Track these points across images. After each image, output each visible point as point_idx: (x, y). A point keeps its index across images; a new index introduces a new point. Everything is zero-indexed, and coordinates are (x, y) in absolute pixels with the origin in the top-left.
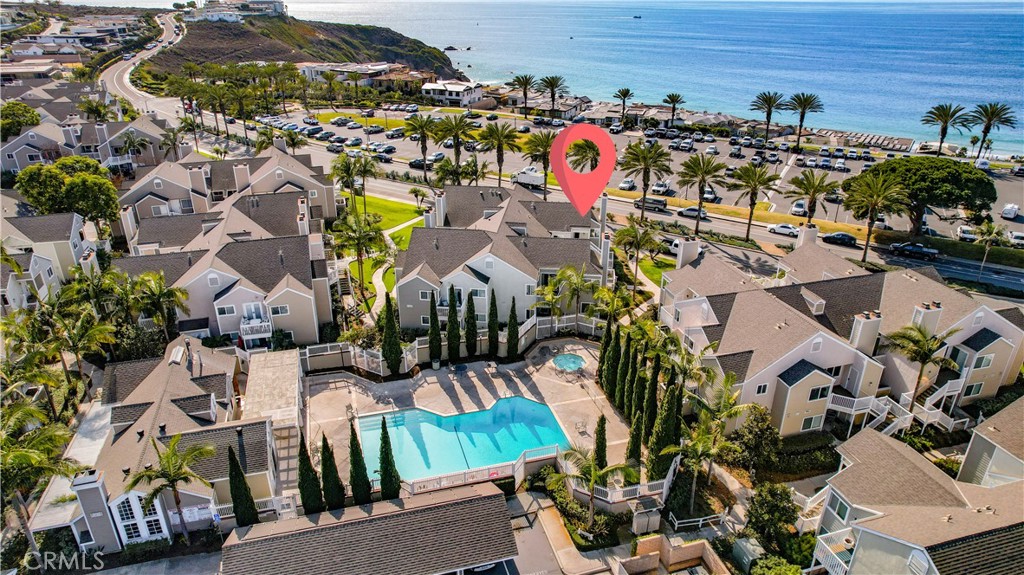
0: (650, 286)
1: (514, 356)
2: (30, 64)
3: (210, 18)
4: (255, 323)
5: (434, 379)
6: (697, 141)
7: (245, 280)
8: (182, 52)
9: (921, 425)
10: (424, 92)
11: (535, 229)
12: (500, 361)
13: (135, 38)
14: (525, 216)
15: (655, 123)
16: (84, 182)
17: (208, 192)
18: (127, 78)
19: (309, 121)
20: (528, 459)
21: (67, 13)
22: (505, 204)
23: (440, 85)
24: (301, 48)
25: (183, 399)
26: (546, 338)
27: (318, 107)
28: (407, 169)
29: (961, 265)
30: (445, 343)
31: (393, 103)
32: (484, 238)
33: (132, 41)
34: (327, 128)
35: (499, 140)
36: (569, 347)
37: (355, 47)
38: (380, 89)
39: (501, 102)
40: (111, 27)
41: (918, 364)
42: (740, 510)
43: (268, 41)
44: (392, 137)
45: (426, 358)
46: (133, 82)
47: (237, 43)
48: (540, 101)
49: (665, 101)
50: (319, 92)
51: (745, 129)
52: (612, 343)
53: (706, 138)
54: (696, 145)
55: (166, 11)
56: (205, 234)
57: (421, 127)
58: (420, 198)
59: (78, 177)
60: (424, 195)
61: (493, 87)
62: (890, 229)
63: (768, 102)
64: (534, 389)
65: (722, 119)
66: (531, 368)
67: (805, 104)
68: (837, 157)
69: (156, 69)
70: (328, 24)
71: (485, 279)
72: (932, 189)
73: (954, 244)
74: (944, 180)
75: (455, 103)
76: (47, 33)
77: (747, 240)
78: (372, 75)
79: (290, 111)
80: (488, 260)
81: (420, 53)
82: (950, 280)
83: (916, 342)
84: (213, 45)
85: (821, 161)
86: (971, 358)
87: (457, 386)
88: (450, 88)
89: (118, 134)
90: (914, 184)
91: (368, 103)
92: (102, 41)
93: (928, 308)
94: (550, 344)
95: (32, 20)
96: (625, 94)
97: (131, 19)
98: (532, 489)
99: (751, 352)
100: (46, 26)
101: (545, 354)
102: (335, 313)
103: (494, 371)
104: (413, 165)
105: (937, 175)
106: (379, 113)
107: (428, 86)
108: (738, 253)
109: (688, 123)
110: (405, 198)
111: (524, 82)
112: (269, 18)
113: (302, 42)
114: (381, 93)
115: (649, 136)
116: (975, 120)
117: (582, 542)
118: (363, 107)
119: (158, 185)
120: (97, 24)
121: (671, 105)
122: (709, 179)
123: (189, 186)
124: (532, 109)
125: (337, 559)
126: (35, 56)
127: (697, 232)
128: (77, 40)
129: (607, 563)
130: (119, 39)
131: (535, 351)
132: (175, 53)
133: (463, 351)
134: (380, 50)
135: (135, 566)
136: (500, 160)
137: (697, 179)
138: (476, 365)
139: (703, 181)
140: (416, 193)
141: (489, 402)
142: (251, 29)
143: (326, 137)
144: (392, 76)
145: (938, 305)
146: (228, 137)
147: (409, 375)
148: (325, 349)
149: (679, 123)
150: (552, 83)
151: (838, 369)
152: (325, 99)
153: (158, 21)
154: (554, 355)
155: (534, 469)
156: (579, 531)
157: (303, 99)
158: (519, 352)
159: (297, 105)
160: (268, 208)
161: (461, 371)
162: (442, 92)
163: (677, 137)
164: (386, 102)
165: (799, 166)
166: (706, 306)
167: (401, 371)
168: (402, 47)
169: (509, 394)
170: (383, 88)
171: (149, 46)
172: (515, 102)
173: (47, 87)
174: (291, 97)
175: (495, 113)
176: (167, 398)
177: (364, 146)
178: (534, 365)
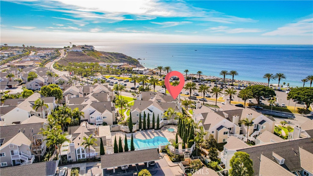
0: (191, 115)
1: (158, 128)
2: (28, 63)
3: (74, 51)
4: (99, 120)
5: (140, 133)
6: (206, 83)
7: (97, 110)
8: (66, 60)
9: (250, 141)
10: (133, 71)
11: (163, 101)
12: (155, 129)
13: (54, 56)
14: (161, 98)
15: (195, 79)
16: (56, 90)
17: (83, 93)
18: (52, 66)
19: (103, 78)
20: (162, 146)
21: (35, 50)
22: (156, 96)
23: (137, 69)
24: (98, 59)
25: (87, 133)
26: (166, 125)
27: (105, 74)
28: (130, 89)
29: (268, 111)
30: (142, 125)
31: (125, 73)
32: (151, 102)
33: (53, 57)
34: (108, 80)
35: (154, 82)
36: (171, 127)
37: (112, 58)
38: (121, 70)
39: (154, 73)
40: (48, 53)
41: (247, 126)
42: (208, 157)
43: (89, 57)
44: (126, 82)
45: (138, 129)
46: (54, 67)
47: (81, 57)
48: (164, 73)
49: (198, 73)
50: (105, 70)
51: (221, 80)
52: (180, 123)
53: (208, 82)
54: (205, 84)
55: (62, 49)
56: (85, 101)
57: (135, 79)
58: (134, 96)
59: (55, 89)
60: (135, 95)
61: (151, 69)
62: (253, 103)
63: (224, 73)
64: (163, 135)
65: (215, 78)
66: (162, 131)
67: (233, 73)
68: (242, 87)
69: (59, 64)
70: (105, 52)
71: (152, 112)
72: (259, 92)
73: (268, 106)
74: (262, 90)
75: (141, 74)
76: (30, 55)
77: (216, 106)
78: (119, 66)
79: (98, 75)
80: (152, 107)
81: (131, 60)
82: (265, 114)
83: (246, 121)
84: (74, 58)
85: (238, 87)
86: (261, 126)
87: (145, 134)
88: (140, 69)
89: (58, 79)
90: (255, 91)
91: (118, 73)
92: (45, 57)
93: (249, 115)
94: (167, 126)
95: (27, 51)
96: (187, 71)
97: (53, 51)
98: (163, 152)
99: (210, 124)
100: (30, 53)
101: (165, 128)
102: (116, 120)
103: (154, 131)
104: (132, 88)
105: (260, 89)
106: (121, 76)
107: (134, 69)
108: (214, 109)
109: (205, 79)
110: (130, 96)
111: (160, 68)
112: (90, 51)
113: (98, 57)
114: (121, 71)
115: (193, 82)
116: (276, 77)
117: (173, 160)
118: (117, 74)
119: (71, 91)
120: (44, 52)
121: (199, 74)
122: (206, 91)
123: (79, 92)
124: (162, 75)
125: (123, 159)
126: (28, 61)
127: (204, 104)
128: (39, 57)
129: (178, 164)
130: (50, 56)
131: (163, 128)
132: (64, 60)
133: (147, 127)
134: (120, 59)
135: (80, 164)
136: (154, 87)
137: (203, 91)
138: (150, 130)
139: (204, 91)
140: (133, 95)
141: (153, 137)
142: (85, 53)
143: (108, 82)
144: (124, 67)
145: (251, 114)
146: (82, 81)
147: (134, 132)
148: (115, 126)
149: (202, 79)
150: (167, 68)
151: (231, 128)
152: (107, 72)
153: (60, 51)
154: (168, 128)
155: (163, 147)
156: (173, 158)
157: (101, 72)
158: (160, 127)
159: (99, 74)
160: (100, 96)
161: (146, 132)
162: (138, 71)
163: (200, 82)
164: (123, 73)
166: (201, 115)
167: (132, 131)
168: (126, 59)
169: (157, 136)
170: (122, 70)
171: (58, 58)
172: (157, 73)
173: (35, 69)
174: (97, 72)
175: (153, 76)
176: (84, 133)
177: (118, 84)
178: (163, 130)
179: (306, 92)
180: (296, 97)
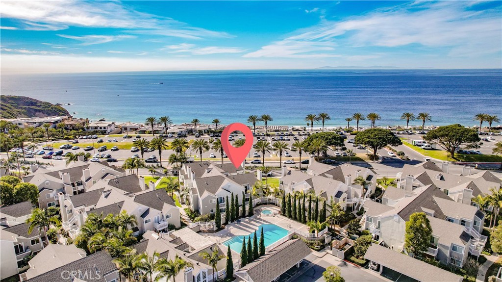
1: (252, 214)
5: (232, 227)
10: (86, 128)
12: (247, 217)
17: (70, 183)
23: (93, 124)
32: (223, 178)
44: (102, 151)
58: (153, 173)
63: (253, 119)
67: (265, 118)
71: (229, 191)
74: (332, 138)
78: (54, 123)
80: (229, 184)
81: (50, 108)
83: (361, 180)
87: (241, 227)
99: (326, 192)
101: (258, 212)
103: (248, 220)
105: (330, 137)
106: (80, 141)
111: (151, 120)
117: (318, 249)
118: (68, 138)
119: (47, 184)
123: (62, 182)
131: (254, 212)
144: (66, 122)
150: (165, 120)
154: (261, 211)
161: (239, 223)
162: (96, 128)
165: (274, 140)
169: (259, 225)
178: (258, 215)
179: (376, 135)
180: (368, 142)
